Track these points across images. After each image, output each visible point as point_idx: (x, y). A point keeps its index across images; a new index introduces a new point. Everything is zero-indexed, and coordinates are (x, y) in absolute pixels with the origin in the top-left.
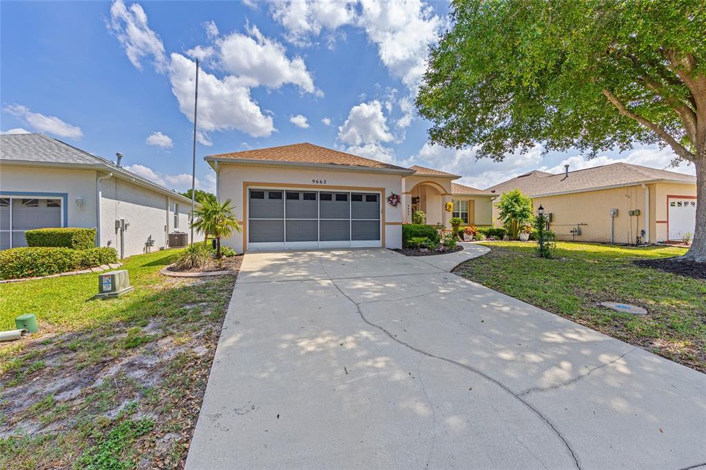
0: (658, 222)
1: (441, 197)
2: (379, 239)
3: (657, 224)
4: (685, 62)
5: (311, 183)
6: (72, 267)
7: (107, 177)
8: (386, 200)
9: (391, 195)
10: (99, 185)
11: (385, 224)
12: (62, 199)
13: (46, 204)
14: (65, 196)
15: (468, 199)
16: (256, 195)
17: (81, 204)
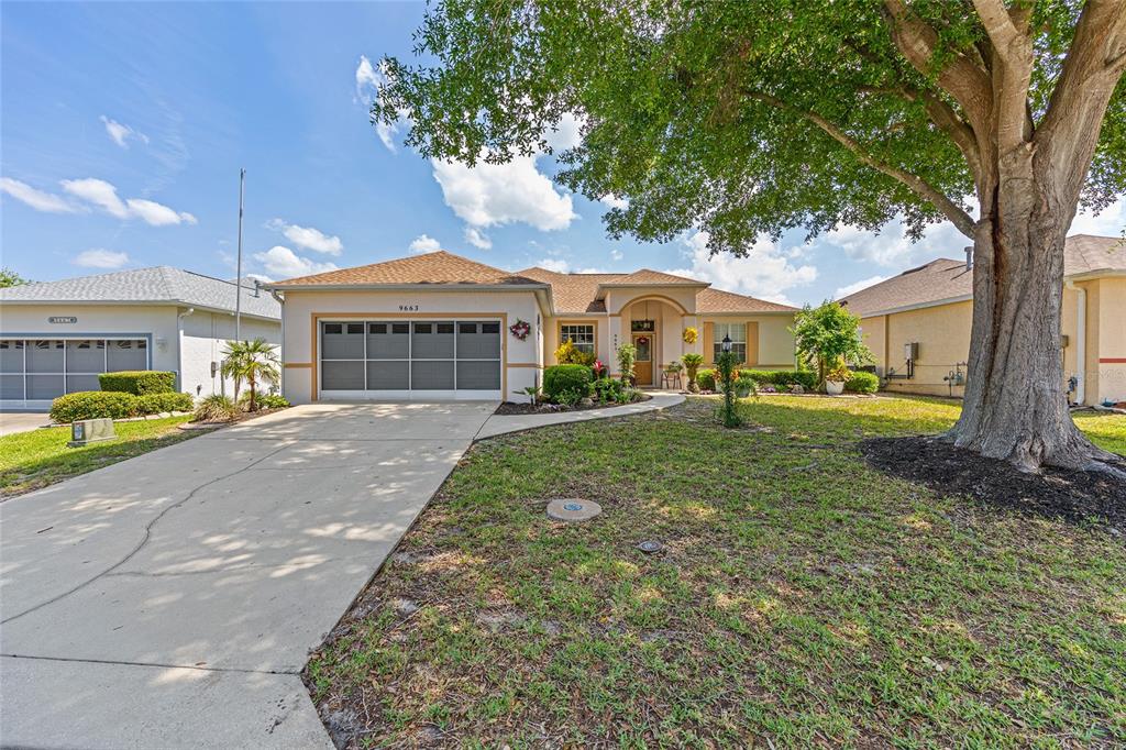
0: (1103, 361)
1: (680, 319)
2: (499, 389)
3: (1101, 365)
4: (921, 49)
5: (399, 311)
6: (127, 414)
7: (187, 314)
8: (509, 331)
9: (516, 323)
10: (181, 323)
11: (506, 365)
12: (147, 339)
13: (137, 345)
14: (149, 335)
15: (745, 321)
16: (332, 329)
17: (163, 344)
